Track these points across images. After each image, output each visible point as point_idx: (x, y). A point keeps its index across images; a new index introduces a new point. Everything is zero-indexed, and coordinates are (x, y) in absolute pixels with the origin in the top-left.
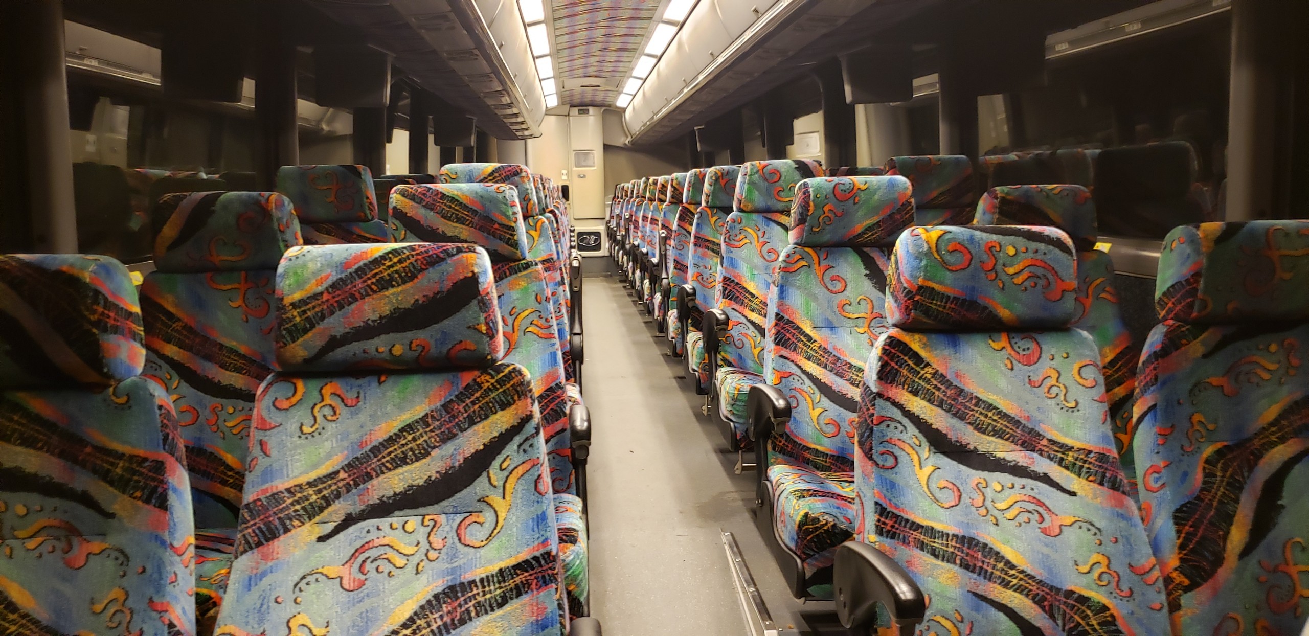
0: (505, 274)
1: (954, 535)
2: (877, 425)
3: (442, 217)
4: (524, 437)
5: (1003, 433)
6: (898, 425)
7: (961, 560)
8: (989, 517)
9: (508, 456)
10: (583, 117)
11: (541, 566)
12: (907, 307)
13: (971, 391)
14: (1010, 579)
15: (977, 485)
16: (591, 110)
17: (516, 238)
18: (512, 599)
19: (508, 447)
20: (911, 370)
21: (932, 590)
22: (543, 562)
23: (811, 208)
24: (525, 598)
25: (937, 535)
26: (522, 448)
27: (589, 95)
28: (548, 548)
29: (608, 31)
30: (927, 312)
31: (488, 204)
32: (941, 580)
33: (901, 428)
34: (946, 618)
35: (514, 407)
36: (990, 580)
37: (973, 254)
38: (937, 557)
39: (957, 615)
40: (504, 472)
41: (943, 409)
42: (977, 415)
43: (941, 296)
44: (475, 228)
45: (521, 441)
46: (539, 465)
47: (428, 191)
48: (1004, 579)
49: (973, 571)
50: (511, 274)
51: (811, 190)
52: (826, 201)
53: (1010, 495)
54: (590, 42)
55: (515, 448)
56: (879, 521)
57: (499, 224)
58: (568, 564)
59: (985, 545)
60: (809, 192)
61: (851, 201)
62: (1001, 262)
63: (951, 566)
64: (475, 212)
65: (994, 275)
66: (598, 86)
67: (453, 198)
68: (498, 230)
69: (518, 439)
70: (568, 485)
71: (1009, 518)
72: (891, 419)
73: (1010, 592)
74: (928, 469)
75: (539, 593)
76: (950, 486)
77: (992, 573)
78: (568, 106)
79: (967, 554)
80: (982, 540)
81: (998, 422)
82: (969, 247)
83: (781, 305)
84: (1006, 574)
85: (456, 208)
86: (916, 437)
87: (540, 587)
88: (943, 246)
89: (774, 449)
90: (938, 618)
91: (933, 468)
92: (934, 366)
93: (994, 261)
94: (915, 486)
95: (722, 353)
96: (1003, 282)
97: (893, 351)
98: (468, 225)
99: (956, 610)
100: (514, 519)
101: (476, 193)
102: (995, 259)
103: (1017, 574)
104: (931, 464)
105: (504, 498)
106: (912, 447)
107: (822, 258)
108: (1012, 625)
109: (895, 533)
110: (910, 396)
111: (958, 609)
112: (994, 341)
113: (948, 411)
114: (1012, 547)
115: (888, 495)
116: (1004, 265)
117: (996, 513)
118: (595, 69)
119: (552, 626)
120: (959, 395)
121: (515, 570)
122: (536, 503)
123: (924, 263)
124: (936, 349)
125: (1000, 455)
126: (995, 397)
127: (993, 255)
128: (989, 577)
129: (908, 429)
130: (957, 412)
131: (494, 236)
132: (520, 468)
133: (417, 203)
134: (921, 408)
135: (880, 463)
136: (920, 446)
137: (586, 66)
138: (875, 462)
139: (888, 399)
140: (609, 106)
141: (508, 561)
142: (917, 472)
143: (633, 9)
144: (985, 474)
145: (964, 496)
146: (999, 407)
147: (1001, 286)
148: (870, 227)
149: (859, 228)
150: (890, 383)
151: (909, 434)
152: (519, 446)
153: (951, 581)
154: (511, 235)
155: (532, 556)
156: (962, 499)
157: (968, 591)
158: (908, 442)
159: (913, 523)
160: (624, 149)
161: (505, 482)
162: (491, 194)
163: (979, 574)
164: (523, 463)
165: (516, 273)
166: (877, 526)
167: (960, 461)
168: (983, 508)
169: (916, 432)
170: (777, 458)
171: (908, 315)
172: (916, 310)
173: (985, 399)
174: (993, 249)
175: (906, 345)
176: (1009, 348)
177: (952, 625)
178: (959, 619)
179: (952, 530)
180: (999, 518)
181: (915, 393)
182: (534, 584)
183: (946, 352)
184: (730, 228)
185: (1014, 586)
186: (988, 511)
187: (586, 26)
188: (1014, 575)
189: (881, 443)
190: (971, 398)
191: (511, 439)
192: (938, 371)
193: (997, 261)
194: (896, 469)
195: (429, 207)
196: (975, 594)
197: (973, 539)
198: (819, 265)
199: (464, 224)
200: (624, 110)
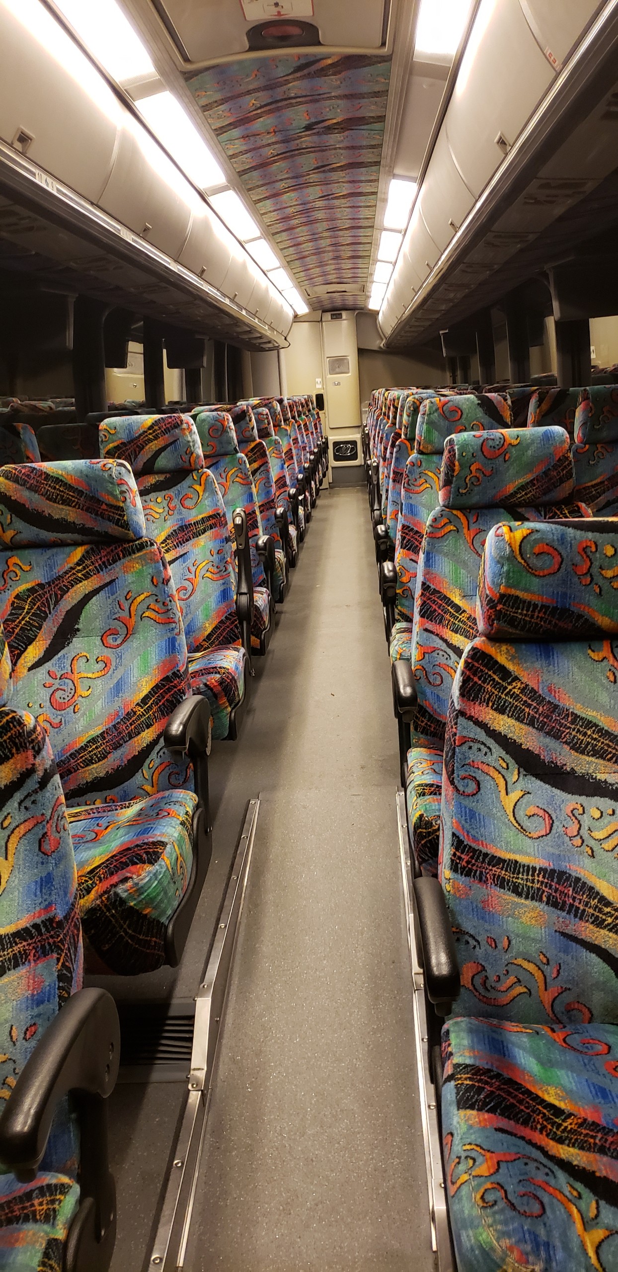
0: (119, 556)
1: (541, 869)
2: (459, 746)
3: (48, 499)
4: (25, 793)
5: (604, 753)
6: (482, 747)
7: (548, 898)
8: (584, 846)
9: (9, 814)
10: (336, 322)
11: (41, 934)
12: (490, 617)
13: (567, 706)
14: (604, 917)
15: (572, 811)
16: (344, 314)
17: (125, 518)
18: (9, 970)
19: (9, 803)
20: (496, 685)
21: (512, 932)
22: (43, 930)
23: (457, 468)
24: (22, 970)
25: (521, 870)
26: (23, 805)
27: (338, 299)
28: (51, 914)
29: (333, 241)
30: (512, 622)
31: (93, 483)
32: (524, 919)
33: (484, 749)
34: (529, 961)
35: (12, 761)
36: (581, 919)
37: (565, 556)
38: (519, 895)
39: (542, 956)
40: (6, 830)
41: (534, 727)
42: (574, 733)
43: (528, 604)
44: (82, 509)
45: (22, 797)
46: (44, 823)
47: (32, 472)
48: (598, 916)
49: (562, 909)
50: (124, 557)
51: (456, 448)
52: (473, 460)
53: (610, 822)
54: (318, 252)
55: (16, 805)
56: (454, 855)
57: (106, 504)
58: (142, 887)
59: (578, 880)
60: (454, 450)
61: (501, 459)
62: (596, 564)
63: (537, 904)
64: (80, 493)
65: (589, 579)
66: (345, 292)
67: (57, 478)
68: (107, 510)
69: (18, 796)
70: (185, 779)
71: (607, 848)
72: (474, 740)
73: (604, 932)
74: (515, 795)
75: (36, 964)
76: (541, 813)
77: (584, 910)
78: (321, 311)
79: (556, 890)
80: (574, 874)
81: (599, 741)
82: (559, 548)
83: (426, 574)
84: (600, 911)
85: (61, 489)
86: (503, 760)
87: (38, 958)
88: (527, 548)
89: (416, 729)
90: (519, 961)
91: (522, 793)
92: (524, 680)
93: (589, 564)
94: (499, 814)
95: (399, 607)
96: (599, 586)
97: (476, 664)
98: (74, 507)
99: (541, 952)
100: (16, 881)
101: (81, 472)
102: (590, 560)
103: (613, 912)
104: (520, 788)
105: (6, 859)
106: (497, 770)
107: (471, 521)
108: (606, 967)
109: (470, 870)
110: (496, 714)
111: (544, 951)
112: (593, 651)
113: (540, 729)
114: (608, 881)
115: (467, 826)
116: (601, 568)
117: (592, 843)
118: (335, 276)
119: (48, 1001)
120: (553, 712)
121: (14, 939)
122: (40, 865)
123: (505, 568)
124: (526, 662)
125: (601, 777)
126: (594, 714)
127: (588, 556)
128: (580, 915)
129: (494, 750)
130: (552, 730)
131: (103, 518)
132: (22, 826)
133: (21, 485)
134: (509, 727)
135: (461, 789)
136: (508, 768)
137: (324, 274)
138: (456, 788)
139: (470, 718)
140: (362, 309)
141: (8, 927)
142: (502, 799)
143: (350, 219)
144: (583, 799)
145: (556, 823)
146: (600, 724)
147: (598, 591)
148: (522, 486)
149: (511, 488)
150: (472, 701)
151: (495, 756)
152: (20, 804)
153: (536, 921)
154: (120, 515)
155: (31, 924)
156: (555, 827)
157: (556, 931)
158: (493, 765)
159: (494, 857)
160: (379, 352)
161: (8, 841)
162: (97, 472)
163: (569, 913)
164: (25, 821)
165: (130, 555)
166: (452, 861)
167: (555, 785)
168: (578, 837)
169: (503, 754)
170: (419, 739)
171: (492, 625)
172: (499, 620)
173: (584, 716)
174: (588, 550)
175: (491, 658)
176: (611, 659)
177: (537, 968)
178: (545, 961)
179: (539, 862)
180: (594, 849)
181: (501, 711)
182: (32, 955)
183: (537, 665)
184: (409, 472)
185: (609, 924)
186: (583, 841)
187: (308, 238)
188: (610, 913)
189: (463, 766)
190: (567, 715)
191: (12, 796)
192: (527, 685)
193: (592, 563)
194: (478, 796)
195: (33, 489)
196: (563, 934)
197: (564, 873)
198: (469, 529)
199: (70, 506)
200: (377, 313)
